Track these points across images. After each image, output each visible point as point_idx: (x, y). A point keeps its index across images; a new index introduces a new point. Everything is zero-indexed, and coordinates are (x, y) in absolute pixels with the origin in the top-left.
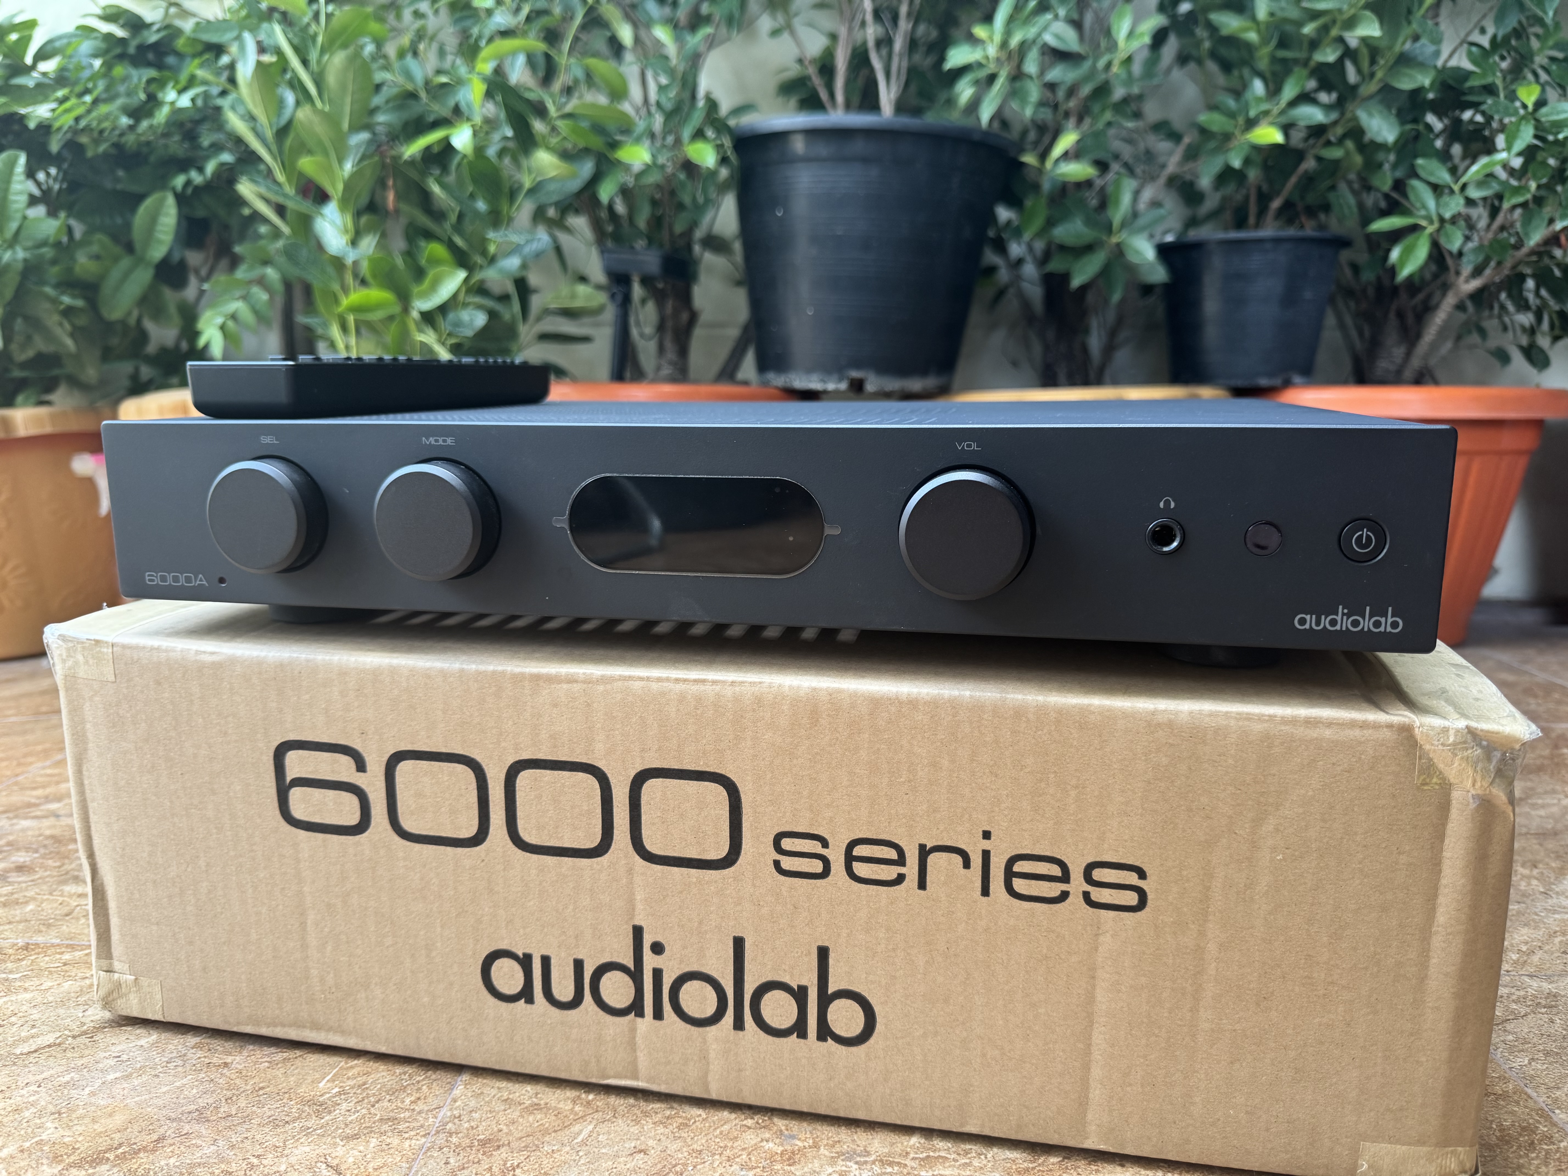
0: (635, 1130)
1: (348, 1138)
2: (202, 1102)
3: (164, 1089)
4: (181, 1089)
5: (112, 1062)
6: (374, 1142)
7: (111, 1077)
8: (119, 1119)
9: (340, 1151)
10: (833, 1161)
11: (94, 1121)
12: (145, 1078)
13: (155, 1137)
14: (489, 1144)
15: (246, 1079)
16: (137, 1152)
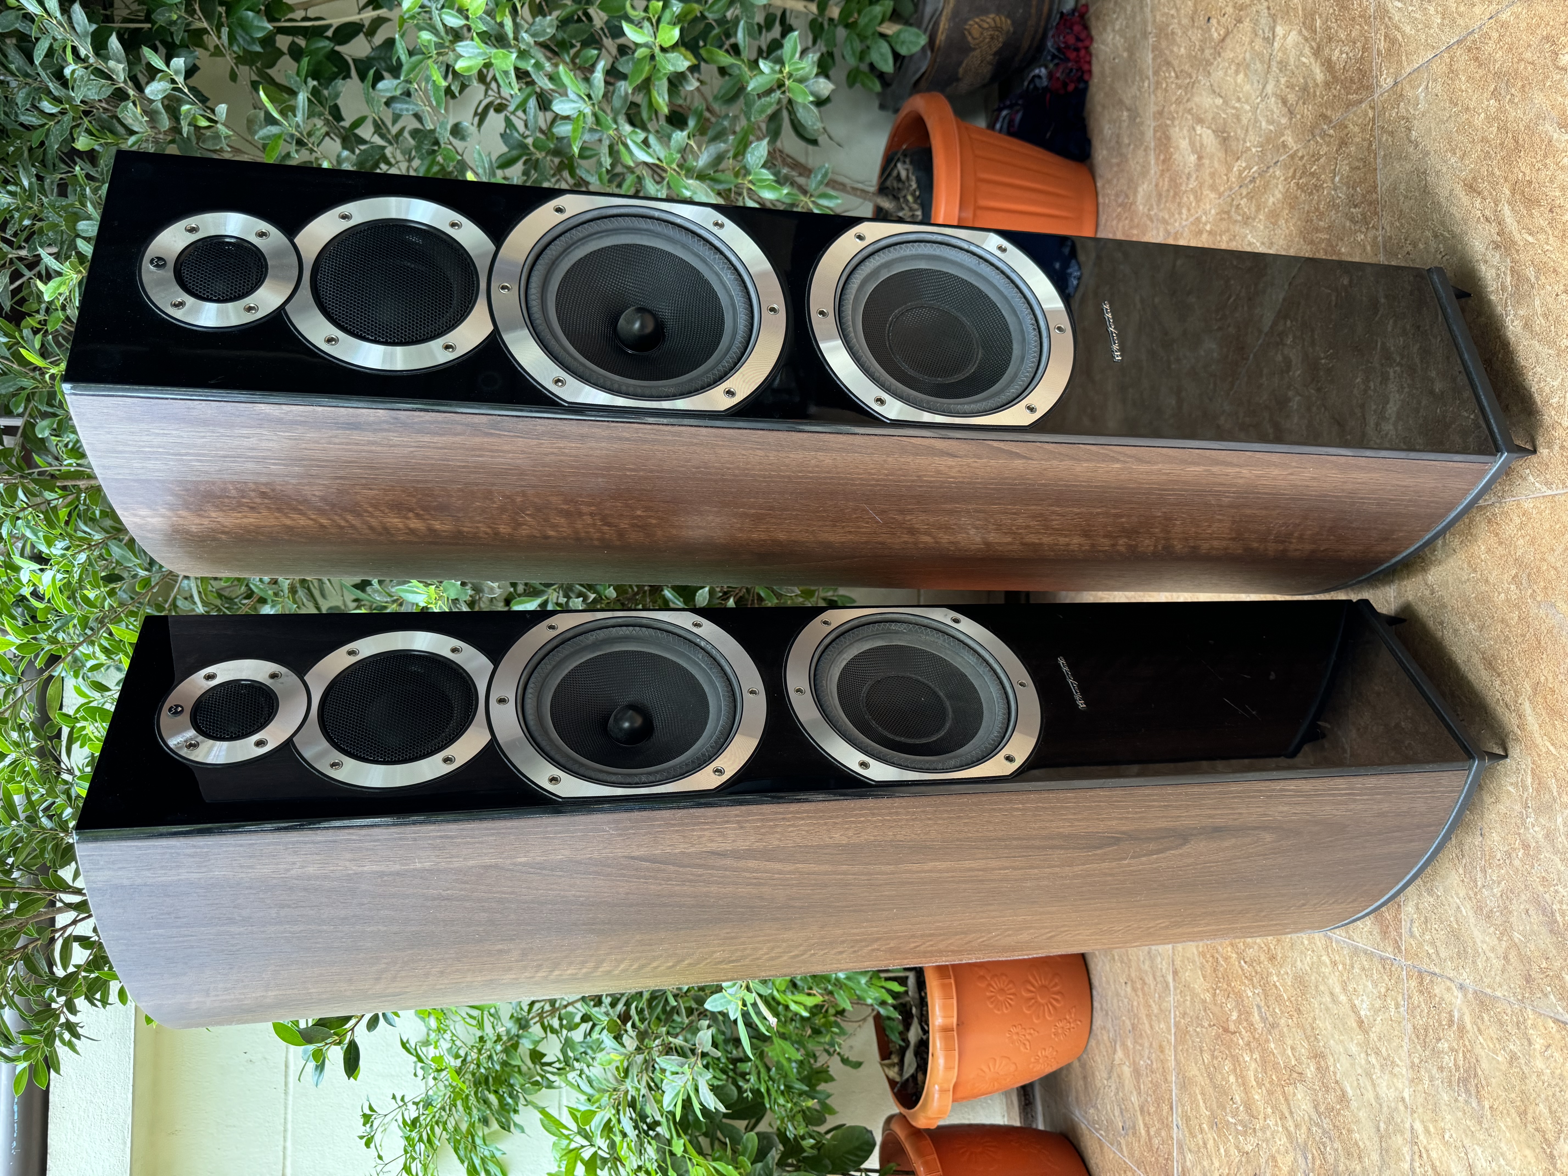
0: (1515, 914)
1: (1530, 1044)
2: (1514, 1115)
3: (1508, 1134)
4: (1507, 1127)
5: (1493, 1164)
6: (1531, 1031)
7: (1502, 1162)
8: (1528, 1152)
9: (1537, 1046)
10: (1526, 829)
11: (1530, 1163)
12: (1503, 1145)
13: (1536, 1133)
14: (1528, 979)
15: (1498, 1097)
16: (1546, 1139)
